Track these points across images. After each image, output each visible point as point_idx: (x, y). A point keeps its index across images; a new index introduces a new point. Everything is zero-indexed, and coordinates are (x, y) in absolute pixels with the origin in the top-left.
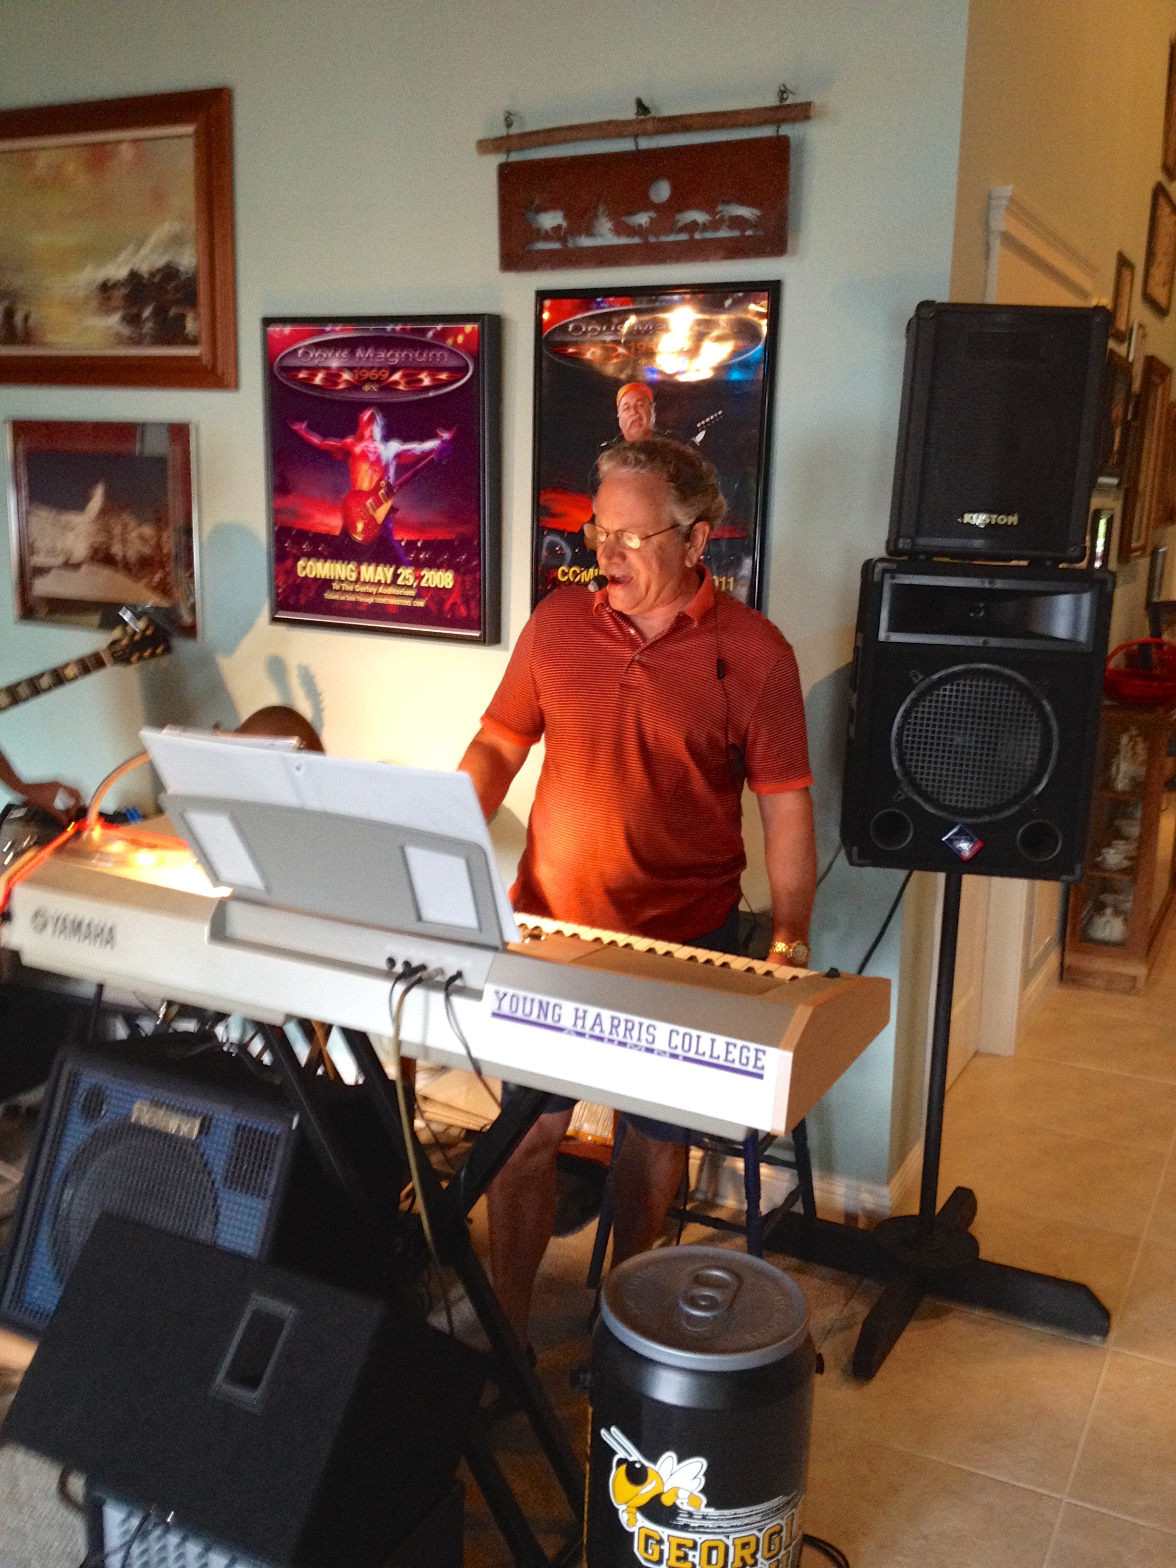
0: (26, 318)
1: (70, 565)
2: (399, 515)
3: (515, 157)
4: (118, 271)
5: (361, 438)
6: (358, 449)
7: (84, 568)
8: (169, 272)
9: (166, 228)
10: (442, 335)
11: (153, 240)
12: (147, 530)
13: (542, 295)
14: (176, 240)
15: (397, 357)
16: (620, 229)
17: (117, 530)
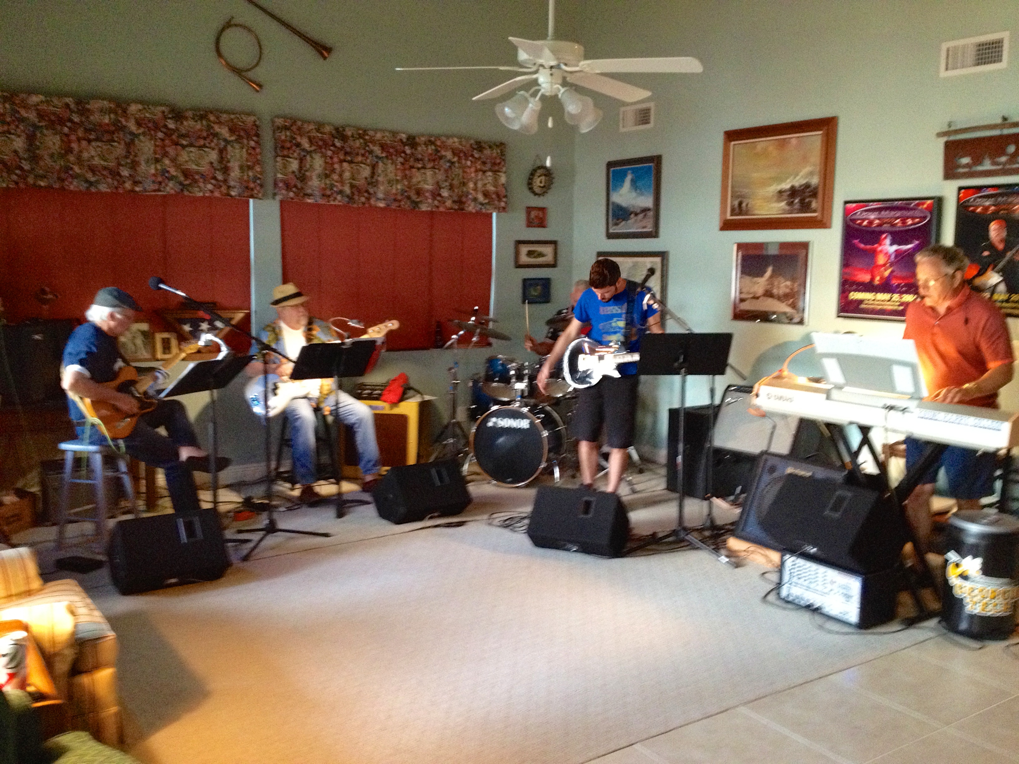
0: (747, 205)
1: (756, 298)
2: (895, 274)
3: (953, 138)
4: (786, 186)
5: (880, 245)
6: (880, 249)
7: (761, 299)
8: (807, 186)
9: (808, 169)
10: (918, 205)
11: (801, 174)
12: (788, 283)
13: (960, 189)
14: (811, 174)
15: (898, 214)
16: (994, 163)
17: (776, 283)
